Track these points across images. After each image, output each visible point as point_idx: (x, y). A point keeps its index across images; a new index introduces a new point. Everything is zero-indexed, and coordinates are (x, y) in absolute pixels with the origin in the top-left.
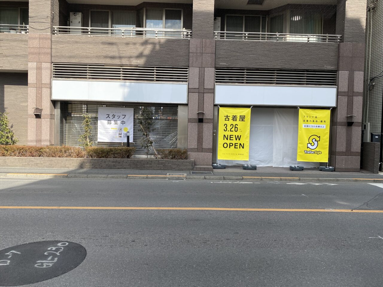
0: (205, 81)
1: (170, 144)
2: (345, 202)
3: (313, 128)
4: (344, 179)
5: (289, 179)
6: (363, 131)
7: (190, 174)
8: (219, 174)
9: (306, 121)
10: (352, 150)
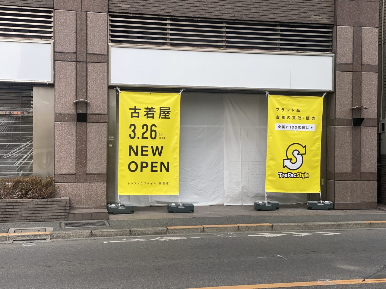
0: (89, 39)
1: (17, 167)
2: (352, 265)
3: (294, 131)
4: (349, 222)
5: (253, 227)
6: (379, 135)
7: (61, 227)
8: (120, 224)
9: (281, 117)
10: (363, 170)
